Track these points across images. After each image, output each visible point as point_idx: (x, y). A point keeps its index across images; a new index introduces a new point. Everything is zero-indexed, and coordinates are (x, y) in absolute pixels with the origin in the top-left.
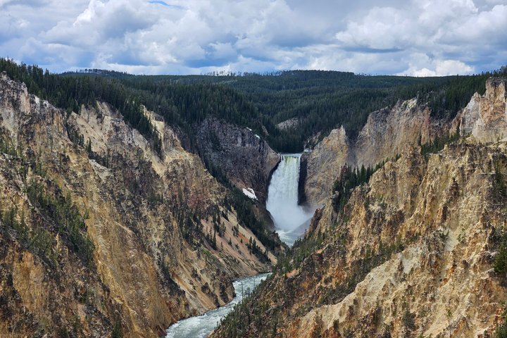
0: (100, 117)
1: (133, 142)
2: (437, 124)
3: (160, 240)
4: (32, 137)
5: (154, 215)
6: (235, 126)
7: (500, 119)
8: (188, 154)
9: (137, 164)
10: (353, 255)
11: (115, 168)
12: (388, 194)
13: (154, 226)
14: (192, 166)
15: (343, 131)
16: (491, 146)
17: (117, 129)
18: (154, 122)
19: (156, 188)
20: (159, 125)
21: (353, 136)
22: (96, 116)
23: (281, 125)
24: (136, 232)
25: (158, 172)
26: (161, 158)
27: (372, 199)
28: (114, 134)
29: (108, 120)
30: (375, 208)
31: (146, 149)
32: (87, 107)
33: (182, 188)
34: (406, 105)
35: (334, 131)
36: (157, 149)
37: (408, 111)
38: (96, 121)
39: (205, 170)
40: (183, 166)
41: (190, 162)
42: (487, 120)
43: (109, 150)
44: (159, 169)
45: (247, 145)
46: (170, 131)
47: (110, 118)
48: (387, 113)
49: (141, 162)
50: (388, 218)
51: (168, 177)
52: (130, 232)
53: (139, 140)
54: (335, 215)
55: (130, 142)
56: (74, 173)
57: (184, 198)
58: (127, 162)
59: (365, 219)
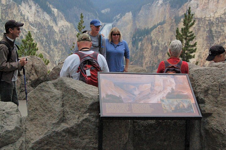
0: (30, 7)
1: (45, 17)
2: (173, 10)
3: (59, 59)
4: (7, 14)
5: (57, 48)
6: (85, 11)
7: (207, 8)
8: (68, 23)
9: (47, 27)
10: (146, 64)
11: (39, 28)
12: (160, 39)
13: (57, 53)
14: (70, 28)
15: (130, 14)
16: (207, 19)
17: (38, 12)
18: (53, 9)
19: (55, 37)
20: (55, 11)
21: (134, 16)
22: (28, 6)
23: (103, 11)
24: (50, 55)
25: (56, 30)
26: (57, 24)
27: (154, 41)
28: (37, 14)
29: (34, 8)
30: (155, 45)
31: (50, 20)
32: (24, 2)
33: (66, 37)
34: (158, 2)
35: (127, 14)
36: (55, 20)
37: (159, 5)
38: (29, 8)
39: (75, 30)
40: (66, 28)
41: (69, 26)
42: (202, 8)
43: (35, 21)
44: (56, 29)
45: (90, 19)
46: (60, 13)
47: (34, 7)
48: (150, 6)
49: (49, 26)
50: (160, 49)
51: (60, 32)
52: (48, 55)
53: (47, 17)
54: (133, 48)
55: (43, 17)
56: (25, 30)
57: (67, 42)
58: (43, 26)
59: (151, 49)
